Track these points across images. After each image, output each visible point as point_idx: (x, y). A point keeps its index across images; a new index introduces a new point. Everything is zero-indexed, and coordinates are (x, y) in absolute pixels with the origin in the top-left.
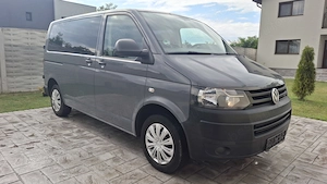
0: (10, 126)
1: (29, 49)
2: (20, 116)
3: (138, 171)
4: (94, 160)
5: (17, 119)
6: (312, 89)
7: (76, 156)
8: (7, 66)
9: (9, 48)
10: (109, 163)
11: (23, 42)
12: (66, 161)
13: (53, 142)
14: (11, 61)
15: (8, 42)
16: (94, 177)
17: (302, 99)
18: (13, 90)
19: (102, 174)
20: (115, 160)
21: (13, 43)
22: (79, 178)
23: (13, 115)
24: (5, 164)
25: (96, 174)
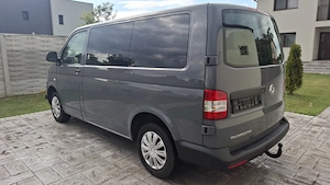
0: (19, 129)
1: (30, 53)
2: (27, 119)
3: (133, 165)
4: (96, 158)
5: (25, 123)
6: (299, 84)
7: (81, 155)
8: (10, 71)
9: (11, 53)
10: (109, 159)
11: (24, 47)
12: (72, 159)
13: (59, 143)
14: (13, 66)
15: (11, 48)
16: (97, 171)
17: (291, 93)
18: (17, 94)
19: (103, 169)
20: (114, 156)
21: (15, 48)
22: (84, 173)
23: (21, 119)
24: (20, 163)
25: (99, 169)
